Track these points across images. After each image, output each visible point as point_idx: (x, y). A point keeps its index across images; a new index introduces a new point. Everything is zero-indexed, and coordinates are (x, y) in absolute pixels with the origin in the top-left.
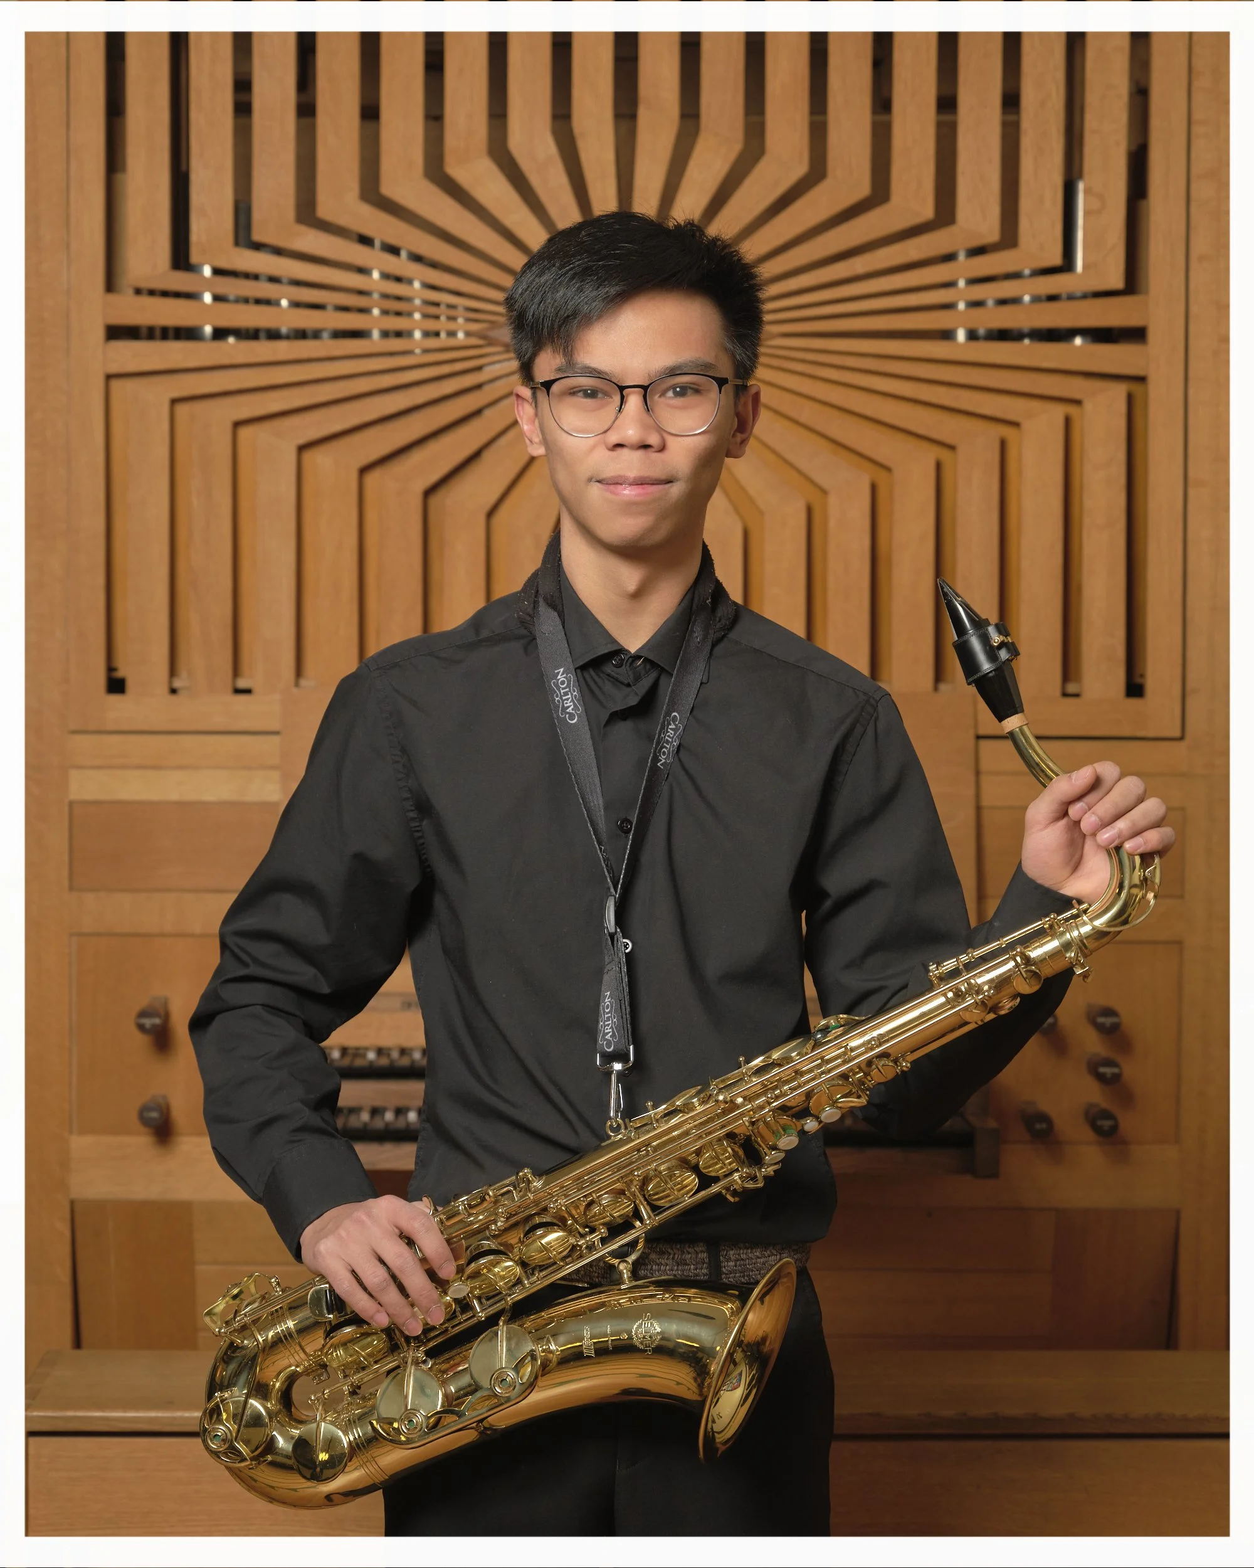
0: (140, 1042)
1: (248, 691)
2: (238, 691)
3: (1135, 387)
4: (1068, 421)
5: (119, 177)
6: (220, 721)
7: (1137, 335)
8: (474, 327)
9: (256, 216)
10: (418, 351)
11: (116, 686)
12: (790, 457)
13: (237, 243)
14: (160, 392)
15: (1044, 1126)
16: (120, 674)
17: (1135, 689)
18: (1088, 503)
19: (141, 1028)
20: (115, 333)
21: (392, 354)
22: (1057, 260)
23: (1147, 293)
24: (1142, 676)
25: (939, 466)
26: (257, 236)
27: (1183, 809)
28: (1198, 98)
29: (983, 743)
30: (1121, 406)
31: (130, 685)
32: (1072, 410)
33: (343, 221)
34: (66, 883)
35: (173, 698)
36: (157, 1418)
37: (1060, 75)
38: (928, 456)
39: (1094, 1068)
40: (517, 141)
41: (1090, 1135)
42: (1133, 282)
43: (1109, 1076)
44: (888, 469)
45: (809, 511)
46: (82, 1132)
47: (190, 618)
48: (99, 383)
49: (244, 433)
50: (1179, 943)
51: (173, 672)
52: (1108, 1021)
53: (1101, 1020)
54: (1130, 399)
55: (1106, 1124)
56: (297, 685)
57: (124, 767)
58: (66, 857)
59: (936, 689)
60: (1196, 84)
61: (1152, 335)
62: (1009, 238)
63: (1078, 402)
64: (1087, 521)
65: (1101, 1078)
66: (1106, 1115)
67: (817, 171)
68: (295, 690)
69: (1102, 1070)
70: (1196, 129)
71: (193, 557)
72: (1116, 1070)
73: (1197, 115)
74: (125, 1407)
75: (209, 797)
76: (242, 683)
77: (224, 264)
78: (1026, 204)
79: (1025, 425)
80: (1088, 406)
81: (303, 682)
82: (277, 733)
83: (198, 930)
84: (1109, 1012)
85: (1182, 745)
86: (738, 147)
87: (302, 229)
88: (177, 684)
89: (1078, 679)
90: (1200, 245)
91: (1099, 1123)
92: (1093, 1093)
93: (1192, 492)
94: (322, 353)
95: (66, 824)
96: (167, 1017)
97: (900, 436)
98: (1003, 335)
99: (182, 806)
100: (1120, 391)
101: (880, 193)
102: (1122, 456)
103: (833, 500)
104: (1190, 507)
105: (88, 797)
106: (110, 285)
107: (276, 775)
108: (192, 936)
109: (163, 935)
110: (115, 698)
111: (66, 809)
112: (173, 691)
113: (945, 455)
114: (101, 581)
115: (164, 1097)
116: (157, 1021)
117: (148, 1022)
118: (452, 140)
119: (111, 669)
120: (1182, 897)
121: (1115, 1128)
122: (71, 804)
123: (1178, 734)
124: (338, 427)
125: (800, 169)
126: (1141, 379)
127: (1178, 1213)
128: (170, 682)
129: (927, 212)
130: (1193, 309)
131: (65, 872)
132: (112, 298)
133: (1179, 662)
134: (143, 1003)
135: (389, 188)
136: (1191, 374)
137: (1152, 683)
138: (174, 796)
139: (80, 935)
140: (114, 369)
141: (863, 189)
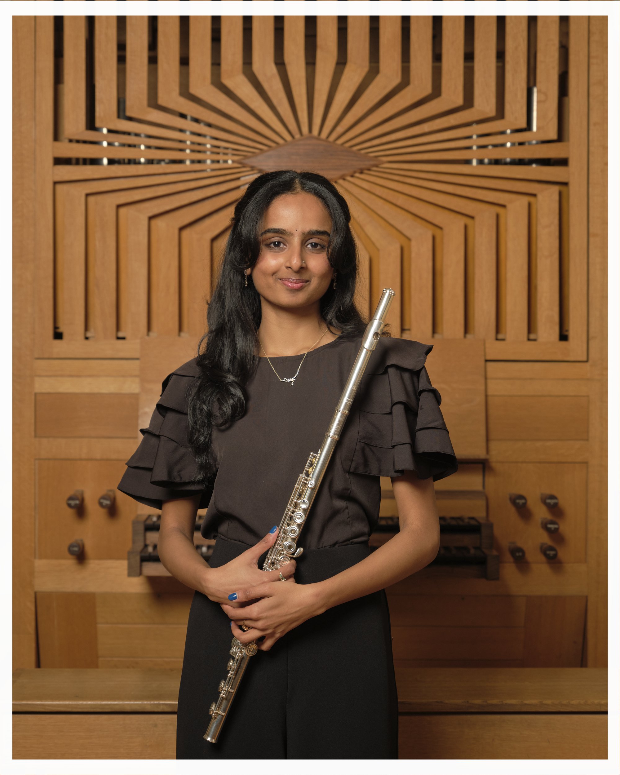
0: (70, 512)
1: (124, 338)
2: (118, 338)
3: (563, 188)
4: (530, 205)
5: (61, 86)
6: (109, 354)
7: (563, 162)
8: (236, 158)
9: (128, 103)
10: (208, 170)
11: (58, 336)
12: (392, 222)
13: (119, 117)
14: (81, 190)
15: (521, 554)
16: (60, 330)
17: (563, 337)
18: (540, 245)
19: (69, 505)
20: (59, 161)
21: (195, 171)
22: (524, 125)
23: (568, 141)
24: (567, 331)
25: (466, 227)
26: (129, 113)
27: (588, 396)
28: (593, 46)
29: (489, 364)
30: (557, 197)
31: (65, 336)
32: (532, 199)
33: (171, 106)
34: (33, 434)
35: (87, 342)
36: (69, 704)
37: (525, 34)
38: (461, 221)
39: (545, 526)
40: (257, 66)
41: (543, 558)
42: (561, 136)
43: (553, 529)
44: (441, 228)
45: (402, 249)
46: (41, 557)
47: (95, 302)
48: (51, 185)
49: (122, 211)
50: (586, 463)
51: (86, 328)
52: (552, 502)
53: (548, 501)
54: (560, 194)
55: (551, 553)
56: (148, 335)
57: (62, 376)
58: (33, 421)
59: (465, 337)
60: (592, 39)
61: (571, 162)
62: (500, 113)
63: (534, 195)
64: (539, 254)
65: (548, 530)
66: (551, 548)
67: (405, 82)
68: (147, 338)
69: (549, 526)
70: (592, 61)
71: (96, 272)
72: (556, 526)
73: (593, 54)
74: (53, 699)
75: (104, 391)
76: (121, 334)
77: (112, 127)
78: (508, 97)
79: (509, 206)
80: (540, 197)
81: (151, 334)
82: (137, 359)
83: (98, 456)
84: (552, 497)
85: (588, 364)
86: (366, 69)
87: (151, 110)
88: (89, 335)
89: (536, 332)
90: (594, 118)
91: (548, 552)
92: (545, 538)
93: (591, 239)
94: (161, 171)
95: (33, 405)
96: (82, 500)
97: (447, 212)
98: (497, 162)
99: (91, 395)
100: (555, 189)
101: (436, 92)
102: (556, 221)
103: (414, 243)
104: (591, 247)
105: (44, 391)
106: (56, 137)
107: (137, 380)
108: (96, 460)
109: (81, 459)
110: (58, 342)
111: (33, 397)
112: (87, 338)
113: (469, 221)
114: (50, 283)
115: (82, 540)
116: (77, 502)
117: (72, 503)
118: (225, 66)
119: (56, 328)
120: (587, 440)
121: (555, 556)
122: (36, 394)
123: (585, 359)
124: (168, 208)
125: (397, 80)
126: (566, 184)
127: (587, 598)
128: (85, 334)
129: (459, 101)
130: (592, 149)
131: (33, 428)
132: (57, 144)
133: (585, 323)
134: (71, 493)
135: (194, 90)
136: (591, 181)
137: (572, 334)
138: (87, 390)
139: (39, 459)
140: (58, 179)
141: (428, 90)
